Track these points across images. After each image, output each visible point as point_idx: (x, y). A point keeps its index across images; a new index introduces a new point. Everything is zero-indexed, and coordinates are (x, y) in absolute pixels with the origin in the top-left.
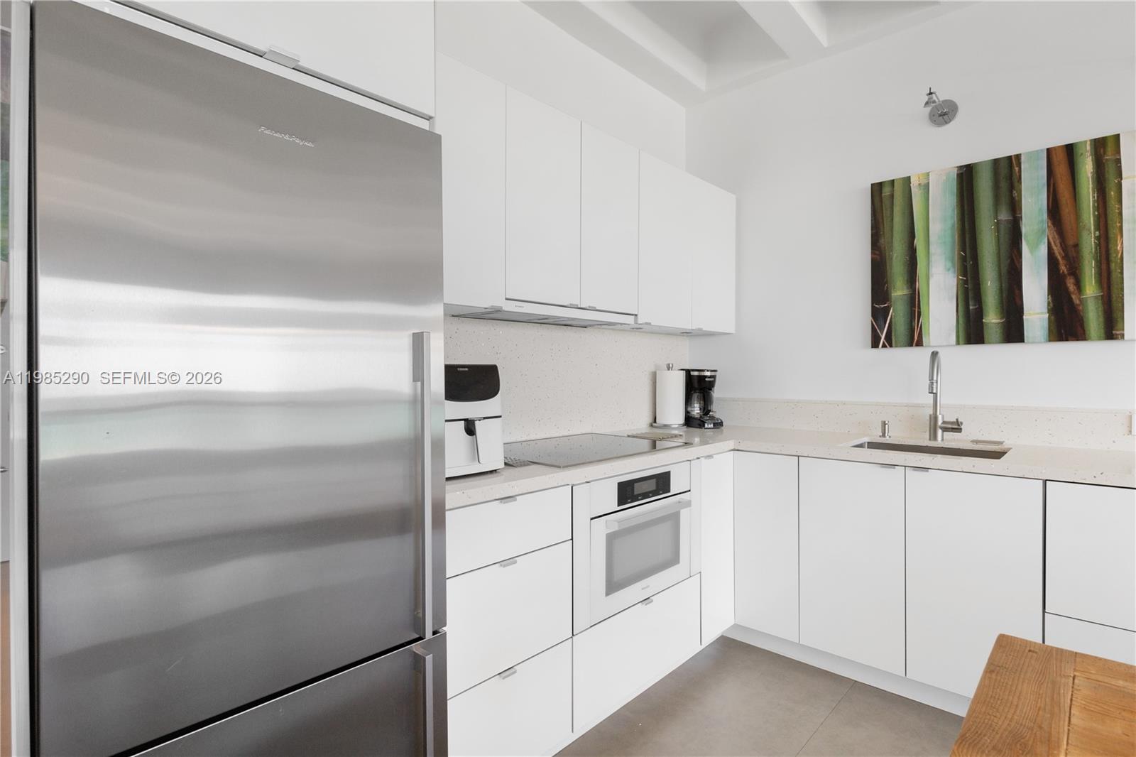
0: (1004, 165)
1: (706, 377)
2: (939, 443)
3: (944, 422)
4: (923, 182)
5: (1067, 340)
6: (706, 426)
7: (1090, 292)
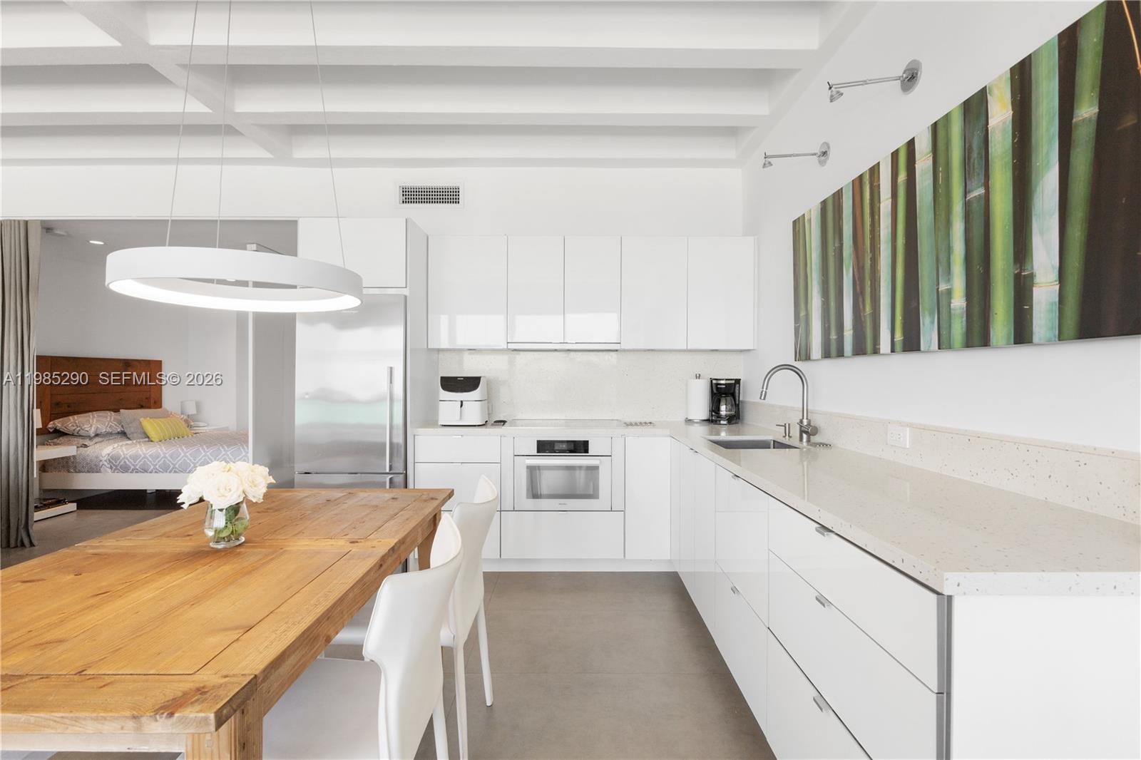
5: (859, 355)
7: (868, 309)
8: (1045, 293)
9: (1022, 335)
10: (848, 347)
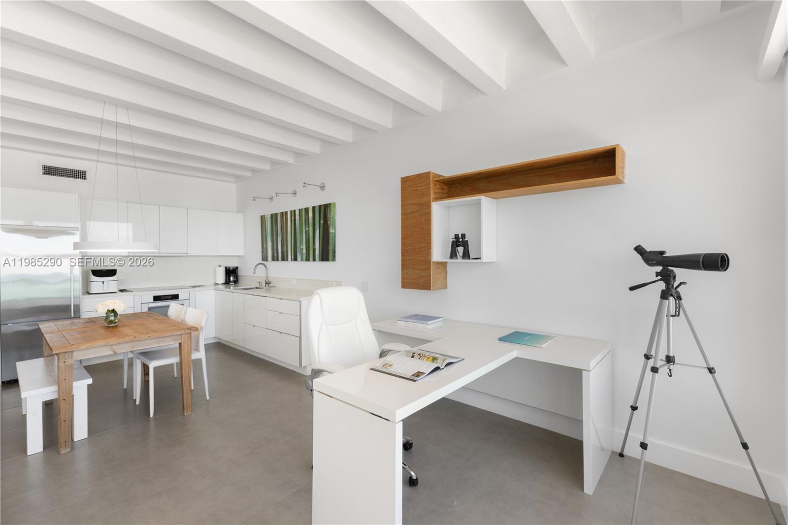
0: (276, 215)
1: (233, 269)
3: (268, 281)
4: (267, 216)
5: (283, 261)
6: (228, 283)
7: (285, 249)
8: (317, 252)
9: (314, 260)
10: (280, 258)
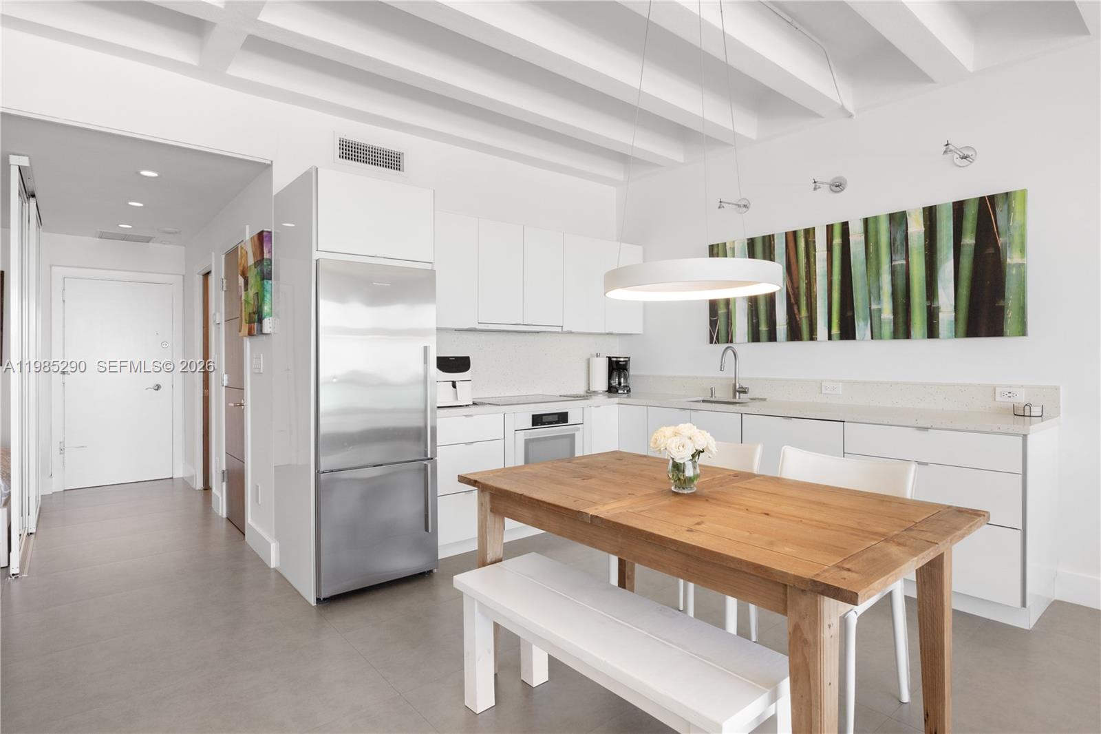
0: (767, 239)
1: (620, 361)
2: (737, 400)
3: (739, 388)
4: (732, 246)
5: (794, 340)
6: (620, 392)
7: (804, 313)
8: (946, 316)
10: (782, 336)
